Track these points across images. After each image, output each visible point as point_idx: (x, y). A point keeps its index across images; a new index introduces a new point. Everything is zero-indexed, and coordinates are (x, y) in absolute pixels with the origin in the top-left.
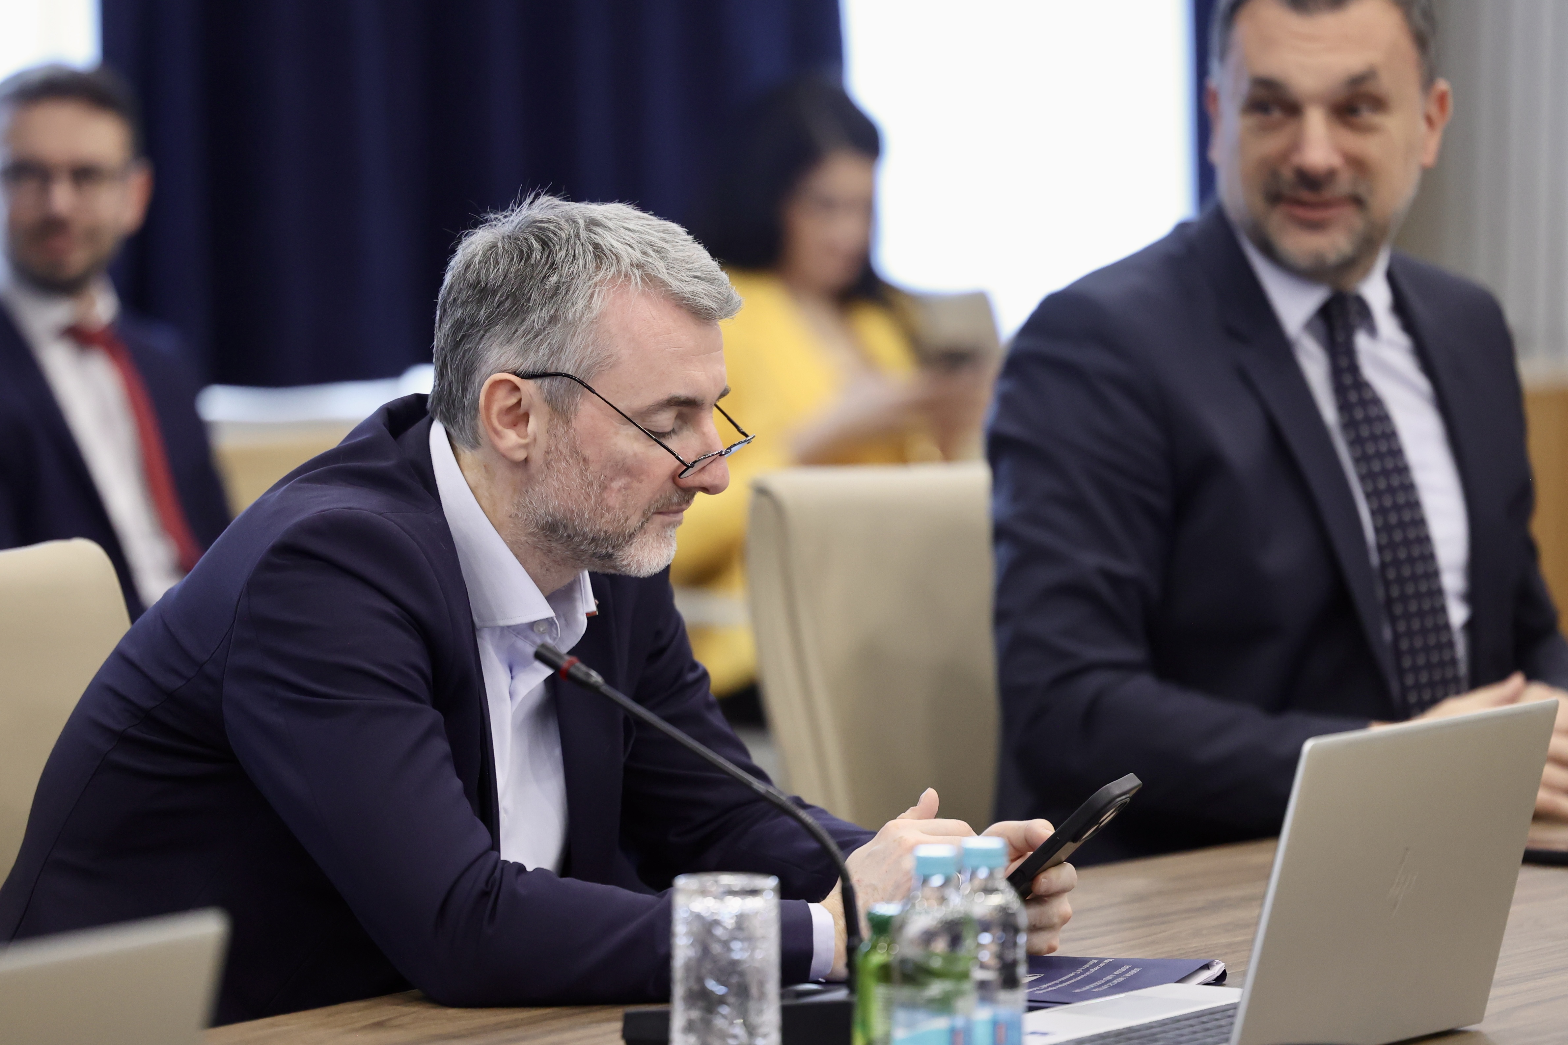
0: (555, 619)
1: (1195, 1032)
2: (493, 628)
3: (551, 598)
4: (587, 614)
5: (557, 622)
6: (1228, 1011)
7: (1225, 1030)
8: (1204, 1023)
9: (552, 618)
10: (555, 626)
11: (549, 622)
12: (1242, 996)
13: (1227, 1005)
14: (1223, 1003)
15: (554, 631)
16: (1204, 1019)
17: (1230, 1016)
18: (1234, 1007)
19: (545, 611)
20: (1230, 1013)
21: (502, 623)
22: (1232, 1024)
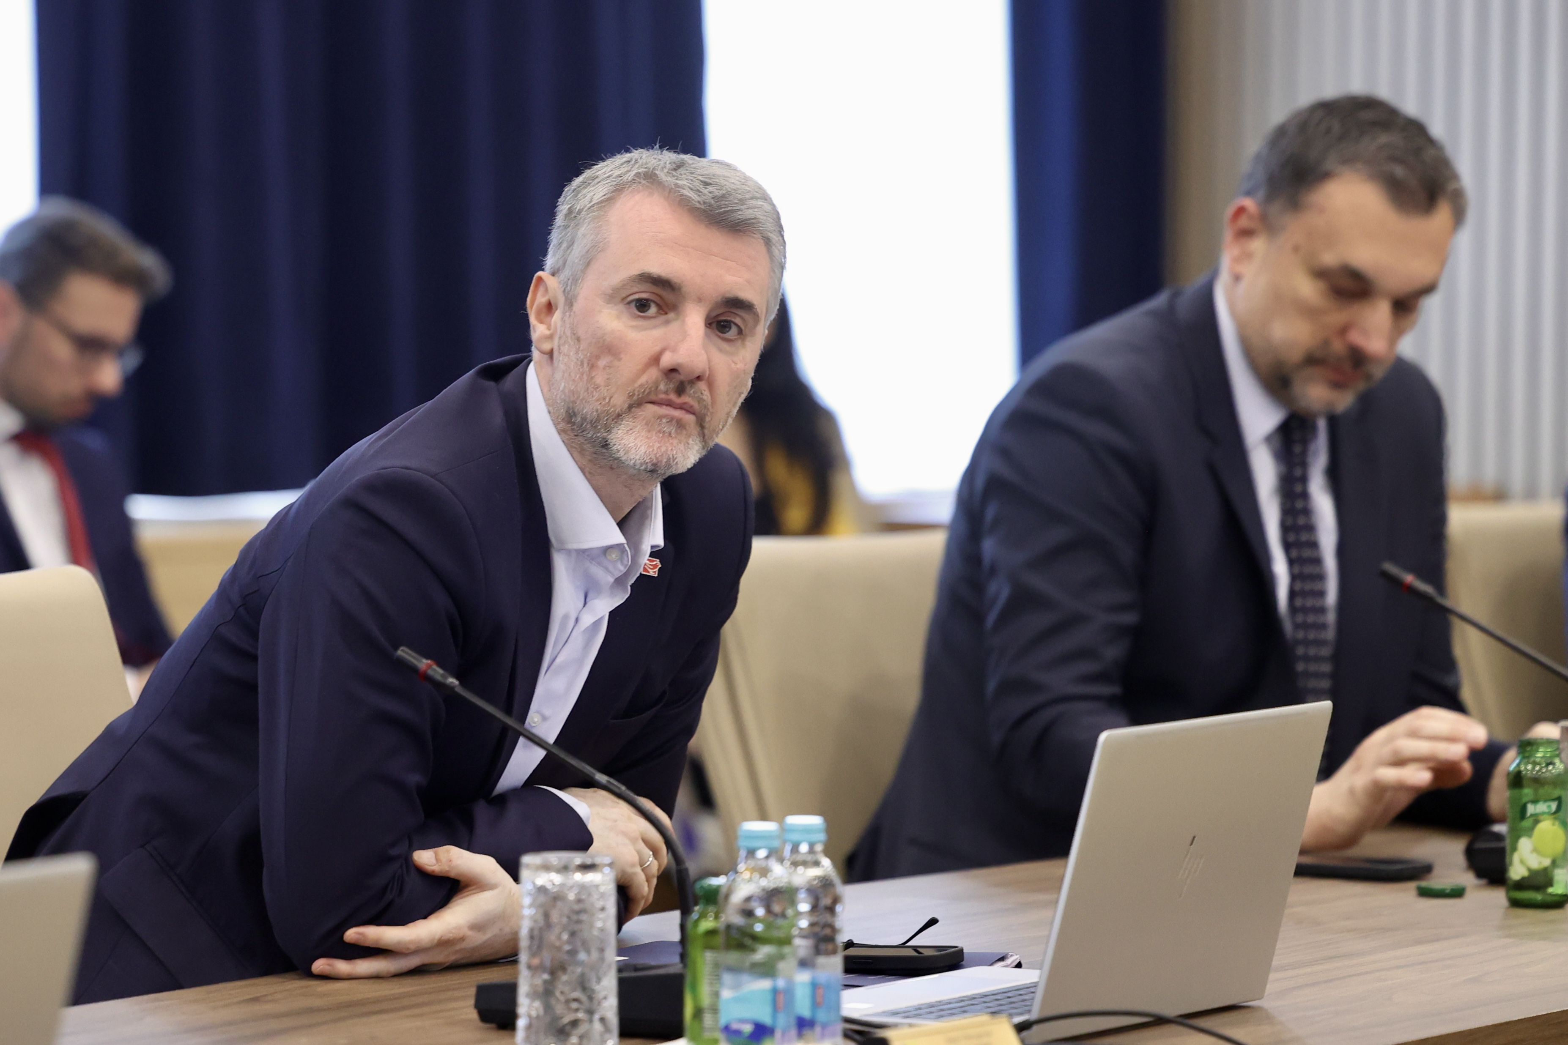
0: (626, 546)
1: (1001, 1005)
2: (569, 552)
3: (622, 524)
4: (652, 547)
5: (627, 549)
6: (1030, 989)
7: (1028, 1003)
8: (1009, 997)
9: (623, 544)
10: (626, 553)
11: (619, 546)
12: (1040, 977)
13: (1032, 983)
14: (1028, 981)
15: (626, 558)
16: (1010, 994)
17: (1033, 992)
18: (1035, 985)
19: (617, 537)
20: (1032, 990)
21: (576, 546)
22: (1033, 999)
